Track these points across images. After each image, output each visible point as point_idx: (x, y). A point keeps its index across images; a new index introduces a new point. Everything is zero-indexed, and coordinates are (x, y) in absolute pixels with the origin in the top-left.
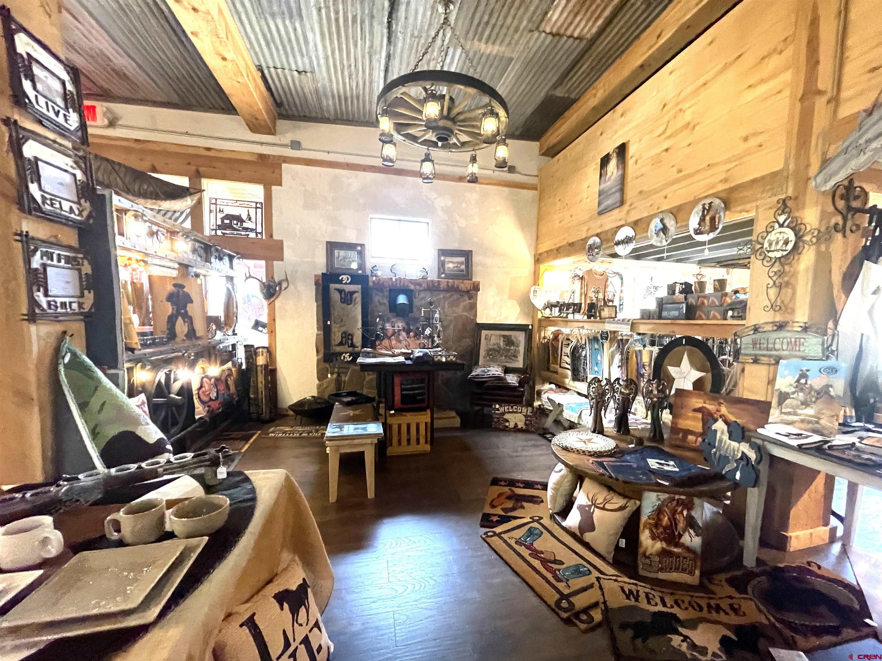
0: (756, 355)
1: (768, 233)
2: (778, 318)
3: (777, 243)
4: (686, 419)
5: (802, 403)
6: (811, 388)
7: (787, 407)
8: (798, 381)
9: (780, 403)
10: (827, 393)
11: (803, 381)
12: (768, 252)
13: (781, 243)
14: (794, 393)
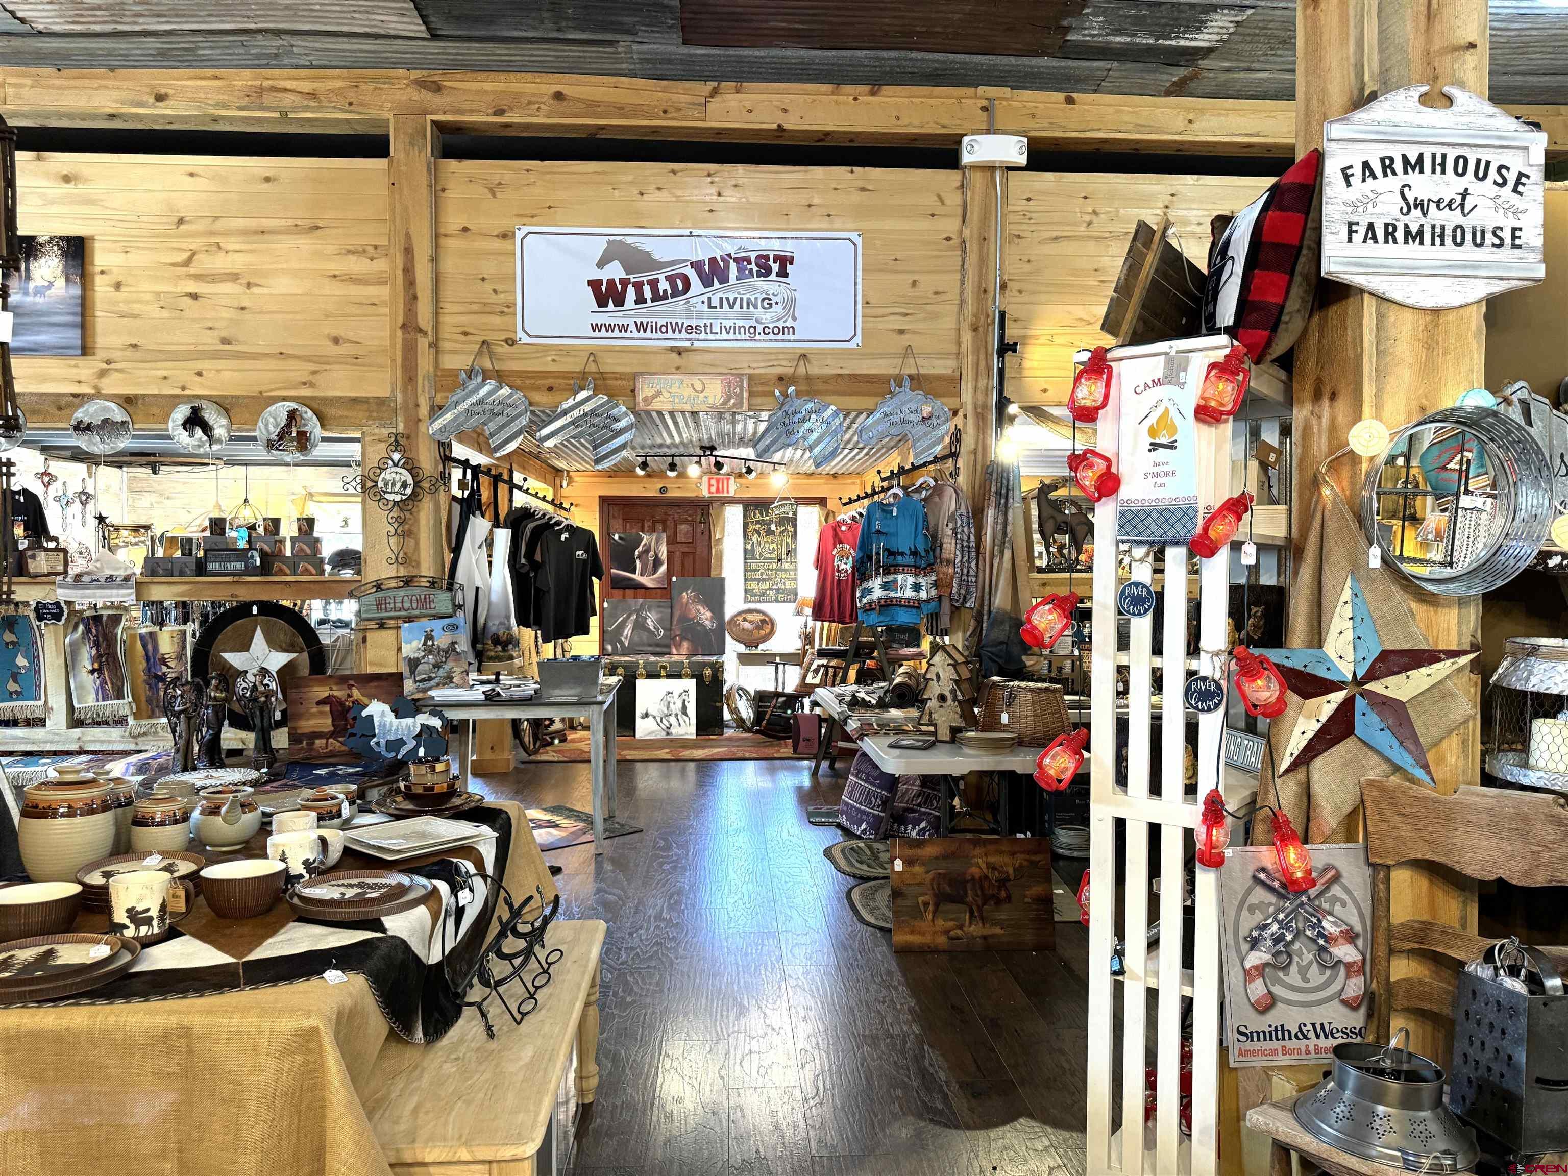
0: (382, 619)
1: (382, 470)
2: (403, 572)
3: (394, 484)
4: (308, 719)
5: (435, 666)
6: (439, 649)
7: (420, 674)
8: (425, 644)
9: (412, 672)
10: (454, 650)
11: (430, 643)
12: (385, 492)
13: (398, 485)
14: (424, 657)
